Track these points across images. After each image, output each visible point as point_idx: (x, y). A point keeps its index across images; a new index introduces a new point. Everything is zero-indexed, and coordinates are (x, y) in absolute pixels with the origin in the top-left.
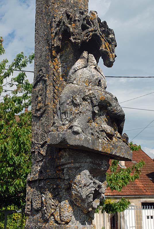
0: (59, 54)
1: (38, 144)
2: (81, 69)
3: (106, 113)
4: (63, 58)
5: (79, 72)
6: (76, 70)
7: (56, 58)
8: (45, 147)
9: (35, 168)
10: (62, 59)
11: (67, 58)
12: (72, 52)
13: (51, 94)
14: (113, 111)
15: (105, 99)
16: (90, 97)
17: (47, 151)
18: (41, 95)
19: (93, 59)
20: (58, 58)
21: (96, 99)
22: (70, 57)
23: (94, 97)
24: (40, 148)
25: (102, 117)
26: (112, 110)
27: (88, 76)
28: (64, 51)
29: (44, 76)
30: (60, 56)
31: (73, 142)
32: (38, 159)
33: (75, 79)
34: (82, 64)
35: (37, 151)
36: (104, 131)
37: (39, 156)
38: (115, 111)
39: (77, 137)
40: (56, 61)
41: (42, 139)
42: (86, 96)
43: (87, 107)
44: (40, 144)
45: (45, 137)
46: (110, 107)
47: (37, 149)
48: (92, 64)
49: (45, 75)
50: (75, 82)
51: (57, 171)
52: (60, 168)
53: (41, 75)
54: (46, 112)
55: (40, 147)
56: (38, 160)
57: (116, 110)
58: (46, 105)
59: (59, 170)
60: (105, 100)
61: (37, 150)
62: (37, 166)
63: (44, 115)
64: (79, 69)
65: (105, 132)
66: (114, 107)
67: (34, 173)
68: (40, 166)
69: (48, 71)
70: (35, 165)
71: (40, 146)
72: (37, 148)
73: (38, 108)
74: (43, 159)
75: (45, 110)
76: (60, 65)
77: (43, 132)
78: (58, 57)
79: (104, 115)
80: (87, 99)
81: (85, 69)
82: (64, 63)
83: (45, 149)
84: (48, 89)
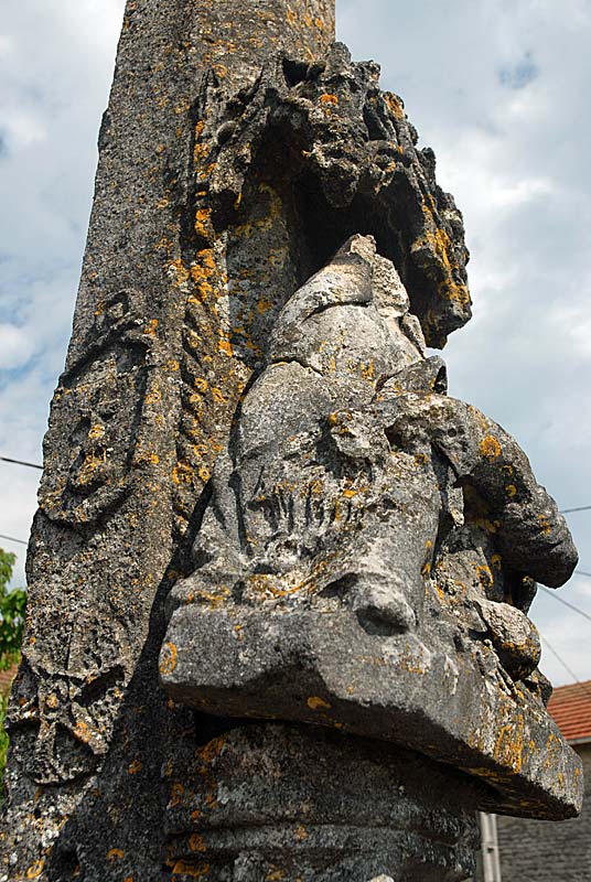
0: (225, 234)
1: (65, 678)
3: (485, 539)
4: (242, 255)
5: (338, 316)
6: (326, 302)
7: (208, 247)
8: (108, 699)
9: (21, 828)
10: (237, 259)
11: (258, 260)
12: (284, 239)
13: (167, 410)
14: (536, 530)
16: (428, 431)
17: (119, 725)
18: (106, 417)
20: (219, 250)
21: (464, 445)
22: (273, 260)
23: (452, 432)
24: (75, 706)
26: (529, 523)
27: (375, 345)
28: (249, 227)
29: (132, 325)
30: (228, 246)
31: (359, 682)
32: (54, 771)
33: (315, 347)
34: (352, 286)
35: (50, 722)
36: (490, 634)
37: (62, 753)
38: (545, 528)
39: (385, 648)
40: (209, 261)
41: (88, 651)
42: (412, 420)
43: (416, 481)
44: (78, 682)
45: (109, 641)
46: (519, 502)
47: (54, 710)
48: (389, 300)
49: (138, 321)
50: (314, 360)
51: (176, 859)
52: (203, 847)
53: (117, 320)
54: (132, 501)
55: (76, 698)
56: (54, 779)
57: (551, 526)
58: (137, 466)
59: (193, 861)
60: (502, 462)
61: (52, 715)
62: (37, 814)
63: (118, 519)
64: (334, 304)
65: (497, 644)
67: (14, 858)
68: (57, 817)
69: (160, 304)
70: (24, 805)
71: (76, 691)
72: (53, 701)
73: (83, 479)
74: (88, 775)
75: (125, 494)
76: (226, 287)
77: (102, 611)
78: (220, 246)
79: (480, 549)
80: (414, 437)
81: (360, 308)
82: (242, 278)
83: (102, 713)
84: (155, 387)
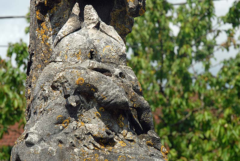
0: (47, 14)
2: (67, 35)
3: (97, 104)
4: (55, 18)
5: (65, 41)
6: (60, 38)
7: (43, 21)
10: (54, 21)
11: (60, 18)
12: (68, 6)
14: (102, 99)
15: (85, 82)
16: (61, 83)
19: (91, 13)
20: (47, 21)
21: (70, 85)
22: (65, 16)
23: (66, 82)
25: (90, 111)
26: (100, 98)
27: (81, 44)
28: (55, 8)
29: (33, 54)
30: (50, 18)
33: (58, 55)
34: (70, 26)
36: (90, 133)
38: (105, 98)
40: (44, 27)
42: (56, 82)
43: (58, 98)
46: (97, 92)
48: (91, 21)
49: (34, 52)
50: (58, 59)
57: (106, 97)
60: (85, 84)
64: (63, 37)
65: (92, 136)
66: (103, 92)
76: (51, 33)
78: (47, 19)
79: (95, 107)
80: (58, 86)
81: (75, 33)
82: (56, 27)
